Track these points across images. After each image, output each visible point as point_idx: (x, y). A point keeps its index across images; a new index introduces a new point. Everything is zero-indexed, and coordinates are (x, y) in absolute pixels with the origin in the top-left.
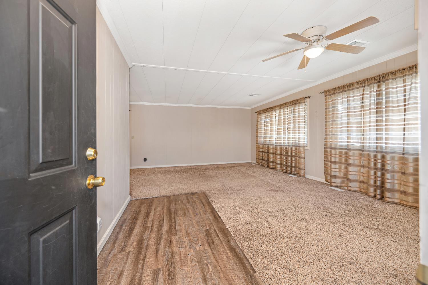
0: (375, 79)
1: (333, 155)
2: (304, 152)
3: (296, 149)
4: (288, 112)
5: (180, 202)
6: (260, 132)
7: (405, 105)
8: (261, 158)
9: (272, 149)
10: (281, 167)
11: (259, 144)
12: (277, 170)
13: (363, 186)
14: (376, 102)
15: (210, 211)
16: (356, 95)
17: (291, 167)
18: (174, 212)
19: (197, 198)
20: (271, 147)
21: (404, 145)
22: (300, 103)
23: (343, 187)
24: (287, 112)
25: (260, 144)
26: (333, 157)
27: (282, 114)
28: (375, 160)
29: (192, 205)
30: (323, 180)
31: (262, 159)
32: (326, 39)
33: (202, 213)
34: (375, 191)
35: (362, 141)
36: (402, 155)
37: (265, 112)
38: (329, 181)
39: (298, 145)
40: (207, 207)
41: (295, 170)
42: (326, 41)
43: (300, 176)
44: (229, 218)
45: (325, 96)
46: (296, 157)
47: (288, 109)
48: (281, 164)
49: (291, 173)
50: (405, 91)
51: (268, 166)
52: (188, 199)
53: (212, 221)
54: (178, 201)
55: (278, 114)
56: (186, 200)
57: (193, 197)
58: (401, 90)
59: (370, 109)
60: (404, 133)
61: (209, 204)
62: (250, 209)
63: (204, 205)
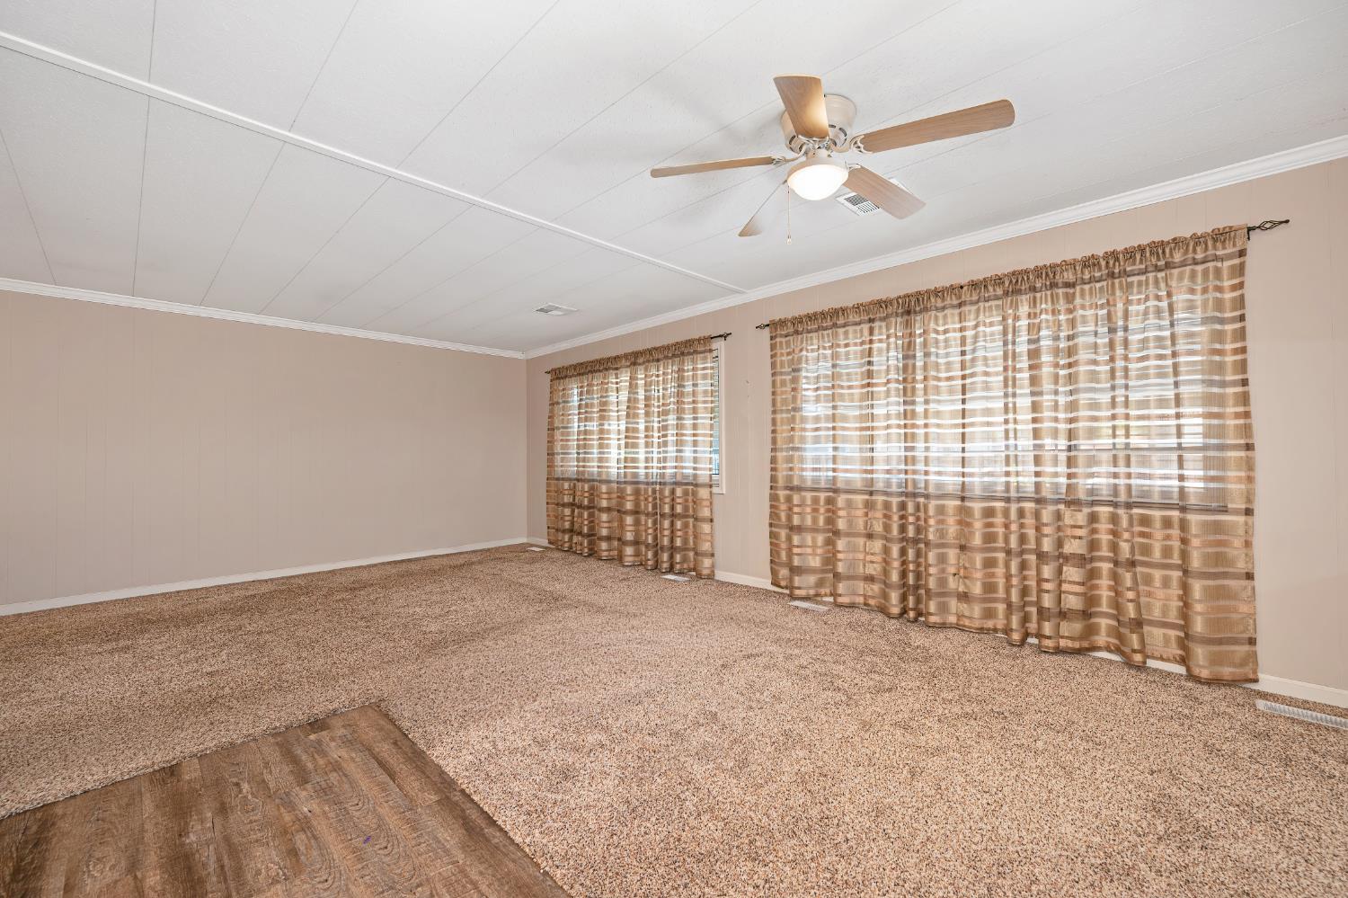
0: (898, 303)
1: (796, 510)
2: (711, 503)
3: (686, 493)
4: (661, 378)
5: (245, 787)
6: (562, 440)
7: (964, 377)
8: (567, 525)
9: (605, 496)
10: (637, 554)
11: (558, 479)
12: (626, 564)
13: (872, 589)
14: (901, 365)
15: (434, 798)
16: (851, 343)
17: (673, 549)
18: (222, 867)
19: (348, 743)
20: (604, 488)
21: (963, 477)
22: (696, 352)
23: (819, 599)
24: (658, 376)
25: (563, 479)
26: (796, 513)
27: (641, 382)
28: (902, 517)
29: (324, 792)
30: (766, 584)
31: (571, 531)
32: (860, 145)
33: (393, 821)
34: (904, 598)
35: (869, 468)
36: (958, 503)
37: (579, 374)
38: (783, 583)
39: (694, 480)
40: (413, 784)
41: (685, 559)
42: (856, 150)
43: (699, 576)
44: (536, 814)
45: (772, 338)
46: (684, 520)
47: (661, 369)
48: (636, 543)
49: (671, 570)
50: (963, 341)
51: (593, 553)
52: (295, 761)
53: (460, 857)
54: (237, 784)
55: (626, 381)
56: (284, 766)
57: (319, 742)
58: (955, 339)
59: (888, 382)
60: (963, 445)
61: (418, 759)
62: (603, 737)
63: (392, 775)
